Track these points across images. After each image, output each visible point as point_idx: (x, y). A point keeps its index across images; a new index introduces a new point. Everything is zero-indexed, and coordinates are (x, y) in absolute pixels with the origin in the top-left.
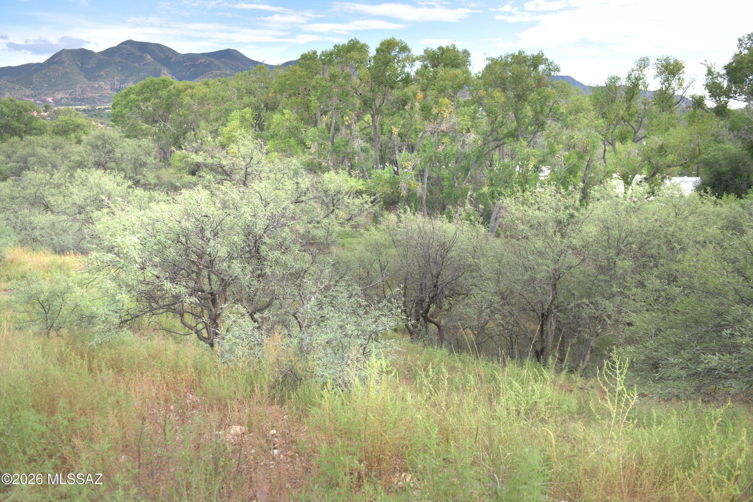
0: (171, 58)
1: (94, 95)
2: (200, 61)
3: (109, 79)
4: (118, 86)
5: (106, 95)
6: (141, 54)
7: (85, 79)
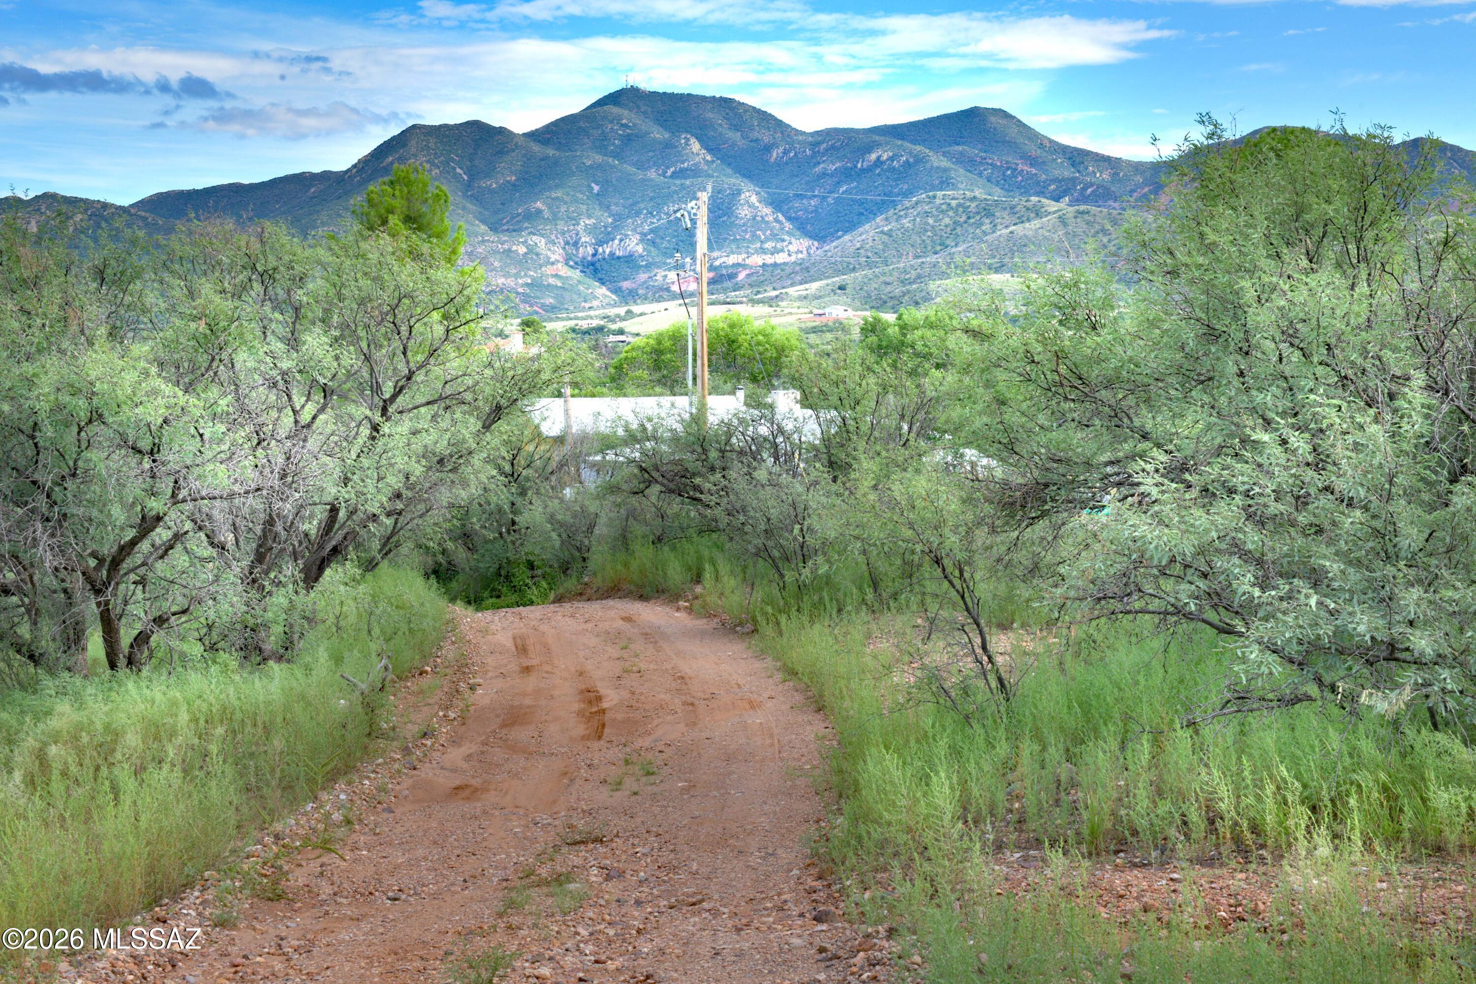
0: (768, 148)
1: (511, 282)
2: (873, 156)
3: (561, 226)
4: (590, 250)
5: (552, 281)
6: (667, 136)
7: (483, 228)
